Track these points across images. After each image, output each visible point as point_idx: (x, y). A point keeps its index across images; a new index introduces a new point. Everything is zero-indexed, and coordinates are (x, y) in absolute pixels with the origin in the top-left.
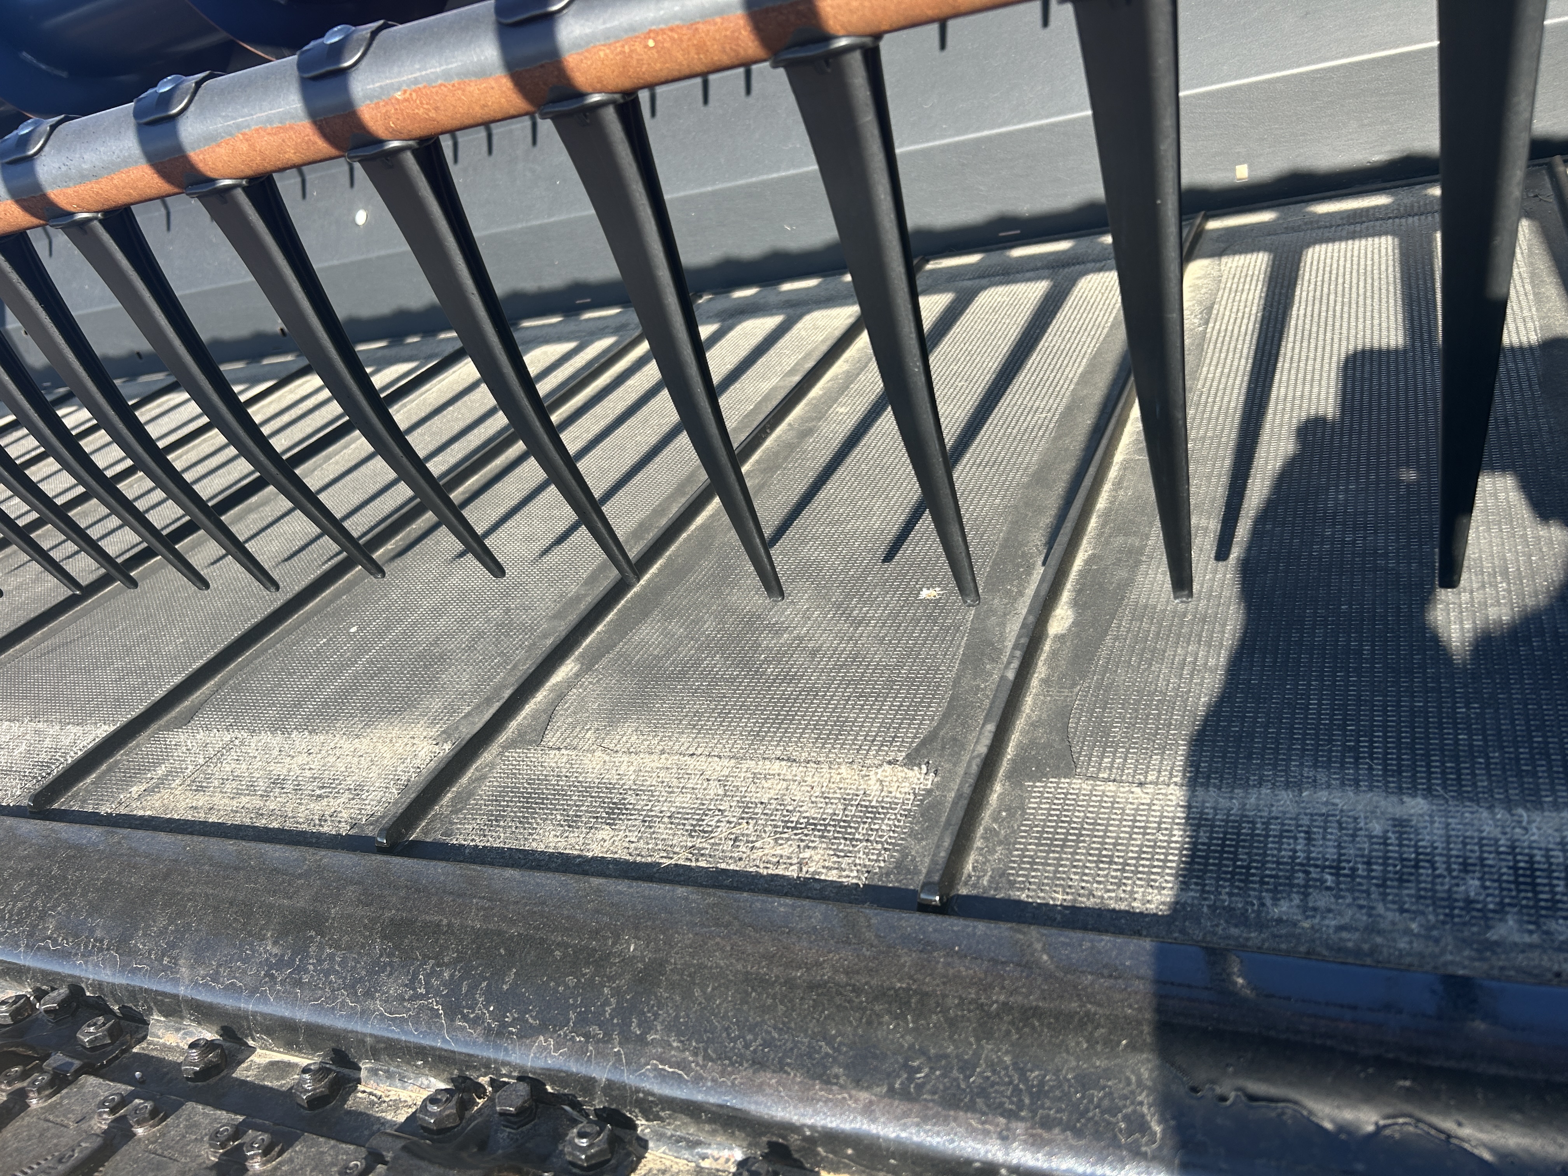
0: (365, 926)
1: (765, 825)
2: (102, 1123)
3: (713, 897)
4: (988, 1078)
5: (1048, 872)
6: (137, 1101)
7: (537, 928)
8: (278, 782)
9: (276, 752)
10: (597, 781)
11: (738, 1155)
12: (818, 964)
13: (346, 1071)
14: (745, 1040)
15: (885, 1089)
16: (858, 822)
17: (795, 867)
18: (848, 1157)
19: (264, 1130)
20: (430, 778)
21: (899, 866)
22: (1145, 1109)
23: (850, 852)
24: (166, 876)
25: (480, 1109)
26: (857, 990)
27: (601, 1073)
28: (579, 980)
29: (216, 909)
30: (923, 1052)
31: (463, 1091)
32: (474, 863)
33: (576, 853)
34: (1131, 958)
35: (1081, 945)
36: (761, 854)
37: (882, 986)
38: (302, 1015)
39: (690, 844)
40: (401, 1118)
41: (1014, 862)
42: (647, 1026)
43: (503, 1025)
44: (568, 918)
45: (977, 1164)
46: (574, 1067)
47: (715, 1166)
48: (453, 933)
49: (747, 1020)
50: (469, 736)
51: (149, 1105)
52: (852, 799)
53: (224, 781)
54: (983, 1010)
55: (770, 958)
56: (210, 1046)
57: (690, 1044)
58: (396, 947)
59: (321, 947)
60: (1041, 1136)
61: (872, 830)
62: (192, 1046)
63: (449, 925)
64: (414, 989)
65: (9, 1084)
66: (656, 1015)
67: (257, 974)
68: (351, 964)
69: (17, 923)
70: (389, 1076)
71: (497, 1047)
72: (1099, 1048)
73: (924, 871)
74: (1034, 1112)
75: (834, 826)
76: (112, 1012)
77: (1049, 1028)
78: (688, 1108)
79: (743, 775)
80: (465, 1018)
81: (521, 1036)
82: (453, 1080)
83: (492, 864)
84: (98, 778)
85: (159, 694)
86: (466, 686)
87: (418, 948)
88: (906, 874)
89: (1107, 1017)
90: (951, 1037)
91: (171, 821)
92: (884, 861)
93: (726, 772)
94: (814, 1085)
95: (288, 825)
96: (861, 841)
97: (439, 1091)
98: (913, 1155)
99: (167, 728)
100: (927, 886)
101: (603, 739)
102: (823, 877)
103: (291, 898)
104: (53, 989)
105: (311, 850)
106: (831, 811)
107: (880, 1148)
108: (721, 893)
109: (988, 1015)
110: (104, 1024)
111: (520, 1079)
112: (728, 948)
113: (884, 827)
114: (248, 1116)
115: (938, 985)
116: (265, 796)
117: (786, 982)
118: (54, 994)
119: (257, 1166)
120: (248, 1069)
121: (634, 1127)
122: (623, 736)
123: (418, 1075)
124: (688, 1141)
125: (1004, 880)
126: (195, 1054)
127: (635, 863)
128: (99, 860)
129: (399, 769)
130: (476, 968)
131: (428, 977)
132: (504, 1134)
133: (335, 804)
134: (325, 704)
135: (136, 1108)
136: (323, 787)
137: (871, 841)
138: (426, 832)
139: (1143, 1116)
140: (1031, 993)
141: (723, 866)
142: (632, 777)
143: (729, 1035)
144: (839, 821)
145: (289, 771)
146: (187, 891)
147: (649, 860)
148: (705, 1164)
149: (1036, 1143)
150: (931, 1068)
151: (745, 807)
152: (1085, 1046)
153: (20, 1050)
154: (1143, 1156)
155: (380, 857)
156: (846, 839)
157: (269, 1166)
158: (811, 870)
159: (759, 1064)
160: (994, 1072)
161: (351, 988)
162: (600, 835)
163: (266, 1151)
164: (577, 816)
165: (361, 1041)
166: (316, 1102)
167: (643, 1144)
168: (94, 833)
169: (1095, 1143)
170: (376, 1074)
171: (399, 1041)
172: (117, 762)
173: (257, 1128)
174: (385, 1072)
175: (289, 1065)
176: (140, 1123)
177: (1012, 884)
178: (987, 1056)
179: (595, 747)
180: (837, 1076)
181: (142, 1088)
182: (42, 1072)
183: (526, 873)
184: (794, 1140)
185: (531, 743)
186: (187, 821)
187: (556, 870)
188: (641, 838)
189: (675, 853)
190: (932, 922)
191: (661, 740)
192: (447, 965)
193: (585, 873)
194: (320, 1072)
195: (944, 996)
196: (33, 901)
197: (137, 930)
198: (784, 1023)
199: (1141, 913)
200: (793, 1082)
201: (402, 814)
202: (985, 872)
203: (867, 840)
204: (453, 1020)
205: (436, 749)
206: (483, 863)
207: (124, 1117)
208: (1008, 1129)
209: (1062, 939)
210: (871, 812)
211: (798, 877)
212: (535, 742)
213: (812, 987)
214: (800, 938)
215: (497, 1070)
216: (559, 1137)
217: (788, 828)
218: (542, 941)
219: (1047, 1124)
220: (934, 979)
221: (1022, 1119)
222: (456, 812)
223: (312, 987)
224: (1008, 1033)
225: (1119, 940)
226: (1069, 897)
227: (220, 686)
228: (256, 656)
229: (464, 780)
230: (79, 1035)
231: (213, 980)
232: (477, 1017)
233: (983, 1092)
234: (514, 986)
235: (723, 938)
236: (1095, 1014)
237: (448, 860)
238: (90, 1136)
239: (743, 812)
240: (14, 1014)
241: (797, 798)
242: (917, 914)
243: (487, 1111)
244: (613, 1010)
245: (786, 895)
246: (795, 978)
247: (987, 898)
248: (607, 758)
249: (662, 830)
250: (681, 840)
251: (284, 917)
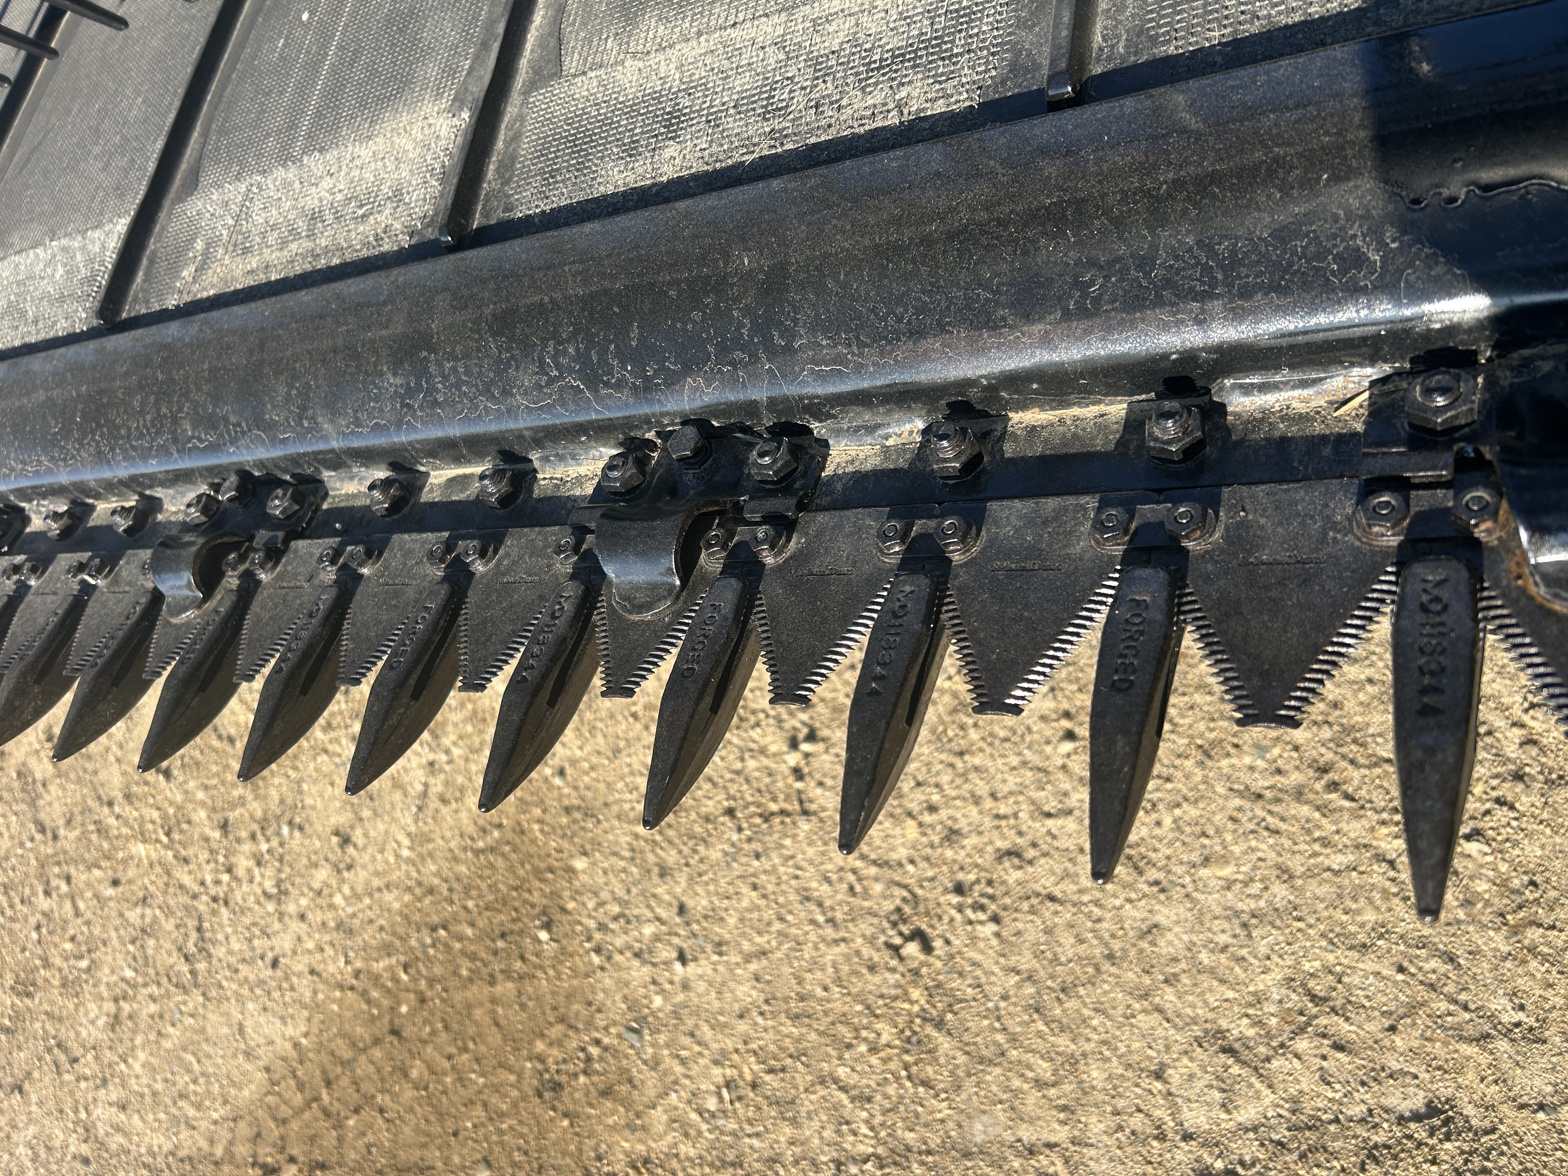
0: (471, 329)
1: (845, 77)
2: (329, 574)
3: (814, 178)
4: (1171, 266)
5: (1197, 8)
6: (349, 548)
7: (641, 275)
8: (315, 217)
9: (297, 185)
10: (640, 94)
11: (920, 425)
12: (952, 210)
13: (520, 466)
14: (895, 315)
15: (1059, 314)
16: (953, 33)
17: (894, 113)
18: (1035, 392)
19: (472, 537)
20: (463, 155)
21: (1014, 67)
22: (1359, 242)
23: (952, 72)
24: (262, 346)
25: (658, 462)
26: (1002, 223)
27: (760, 393)
28: (704, 313)
29: (324, 361)
30: (1093, 263)
31: (635, 450)
32: (549, 229)
33: (648, 182)
34: (1319, 76)
35: (1255, 82)
36: (850, 112)
37: (1030, 209)
38: (455, 431)
39: (768, 129)
40: (589, 489)
41: (1151, 12)
42: (790, 335)
43: (647, 380)
44: (668, 253)
45: (1174, 357)
46: (731, 396)
47: (900, 441)
48: (559, 308)
49: (892, 294)
50: (483, 94)
51: (361, 548)
52: (937, 8)
53: (264, 235)
54: (1152, 196)
55: (897, 222)
56: (385, 484)
57: (840, 337)
58: (511, 339)
59: (440, 364)
60: (1243, 308)
61: (971, 36)
62: (372, 487)
63: (552, 301)
64: (547, 374)
65: (234, 569)
66: (795, 321)
67: (394, 408)
68: (476, 370)
69: (157, 433)
70: (561, 458)
71: (649, 402)
72: (1295, 193)
73: (1046, 63)
74: (1230, 286)
75: (926, 48)
76: (285, 482)
77: (1231, 191)
78: (857, 398)
79: (800, 27)
80: (607, 384)
81: (669, 384)
82: (621, 444)
83: (567, 224)
84: (147, 274)
85: (151, 166)
86: (453, 36)
87: (532, 334)
88: (1025, 75)
89: (1301, 155)
90: (1120, 238)
91: (236, 292)
92: (995, 68)
93: (780, 31)
94: (980, 335)
95: (349, 257)
96: (961, 54)
97: (613, 458)
98: (1103, 368)
99: (180, 199)
100: (1055, 78)
101: (628, 43)
102: (929, 113)
103: (387, 327)
104: (224, 480)
105: (383, 273)
106: (916, 32)
107: (1066, 373)
108: (823, 170)
109: (1159, 199)
110: (285, 495)
111: (684, 423)
112: (849, 227)
113: (984, 28)
114: (451, 530)
115: (1093, 186)
116: (311, 236)
117: (922, 241)
118: (227, 484)
119: (480, 568)
120: (431, 491)
121: (810, 431)
122: (648, 31)
123: (587, 451)
124: (866, 428)
125: (1143, 38)
126: (376, 494)
127: (715, 171)
128: (193, 353)
129: (428, 158)
130: (598, 334)
131: (554, 358)
132: (689, 476)
133: (384, 217)
134: (319, 114)
135: (351, 554)
136: (362, 206)
137: (973, 51)
138: (486, 215)
139: (1358, 249)
140: (1204, 159)
141: (813, 140)
142: (677, 76)
143: (877, 315)
144: (930, 40)
145: (321, 200)
146: (288, 353)
147: (730, 162)
148: (890, 442)
149: (1237, 315)
150: (1104, 277)
151: (815, 63)
152: (1278, 196)
153: (226, 539)
154: (1364, 290)
155: (452, 257)
156: (943, 59)
157: (491, 565)
158: (913, 109)
159: (917, 333)
160: (1177, 258)
161: (487, 392)
162: (667, 153)
163: (483, 554)
164: (634, 142)
165: (520, 436)
166: (505, 501)
167: (825, 444)
168: (172, 330)
169: (1304, 295)
170: (548, 461)
171: (555, 426)
172: (154, 253)
173: (464, 538)
174: (557, 455)
175: (465, 476)
176: (362, 564)
177: (1154, 40)
178: (1165, 244)
179: (622, 56)
180: (1003, 319)
181: (348, 535)
182: (256, 550)
183: (607, 222)
184: (974, 394)
185: (551, 77)
186: (251, 288)
187: (636, 208)
188: (712, 141)
189: (755, 145)
190: (1069, 118)
191: (692, 21)
192: (568, 341)
193: (667, 200)
194: (496, 475)
195: (1103, 196)
196: (158, 411)
197: (264, 405)
198: (931, 284)
199: (1322, 18)
200: (959, 339)
201: (453, 204)
202: (1118, 37)
203: (969, 51)
204: (597, 391)
205: (455, 121)
206: (558, 227)
207: (345, 566)
208: (1203, 311)
209: (1230, 83)
210: (965, 15)
211: (901, 123)
212: (555, 74)
213: (951, 236)
214: (923, 189)
215: (659, 423)
216: (741, 462)
217: (872, 70)
218: (652, 285)
219: (1246, 293)
220: (1088, 181)
221: (1218, 296)
222: (506, 182)
223: (448, 403)
224: (1185, 212)
225: (1301, 60)
226: (1229, 30)
227: (205, 134)
228: (223, 87)
229: (500, 145)
230: (269, 511)
231: (358, 426)
232: (619, 381)
233: (1168, 283)
234: (642, 339)
235: (839, 219)
236: (1285, 157)
237: (521, 236)
238: (324, 588)
239: (815, 71)
240: (204, 511)
241: (872, 31)
242: (1050, 115)
243: (665, 461)
244: (749, 330)
245: (893, 147)
246: (930, 234)
247: (1127, 68)
248: (641, 64)
249: (732, 125)
250: (757, 128)
251: (390, 347)
